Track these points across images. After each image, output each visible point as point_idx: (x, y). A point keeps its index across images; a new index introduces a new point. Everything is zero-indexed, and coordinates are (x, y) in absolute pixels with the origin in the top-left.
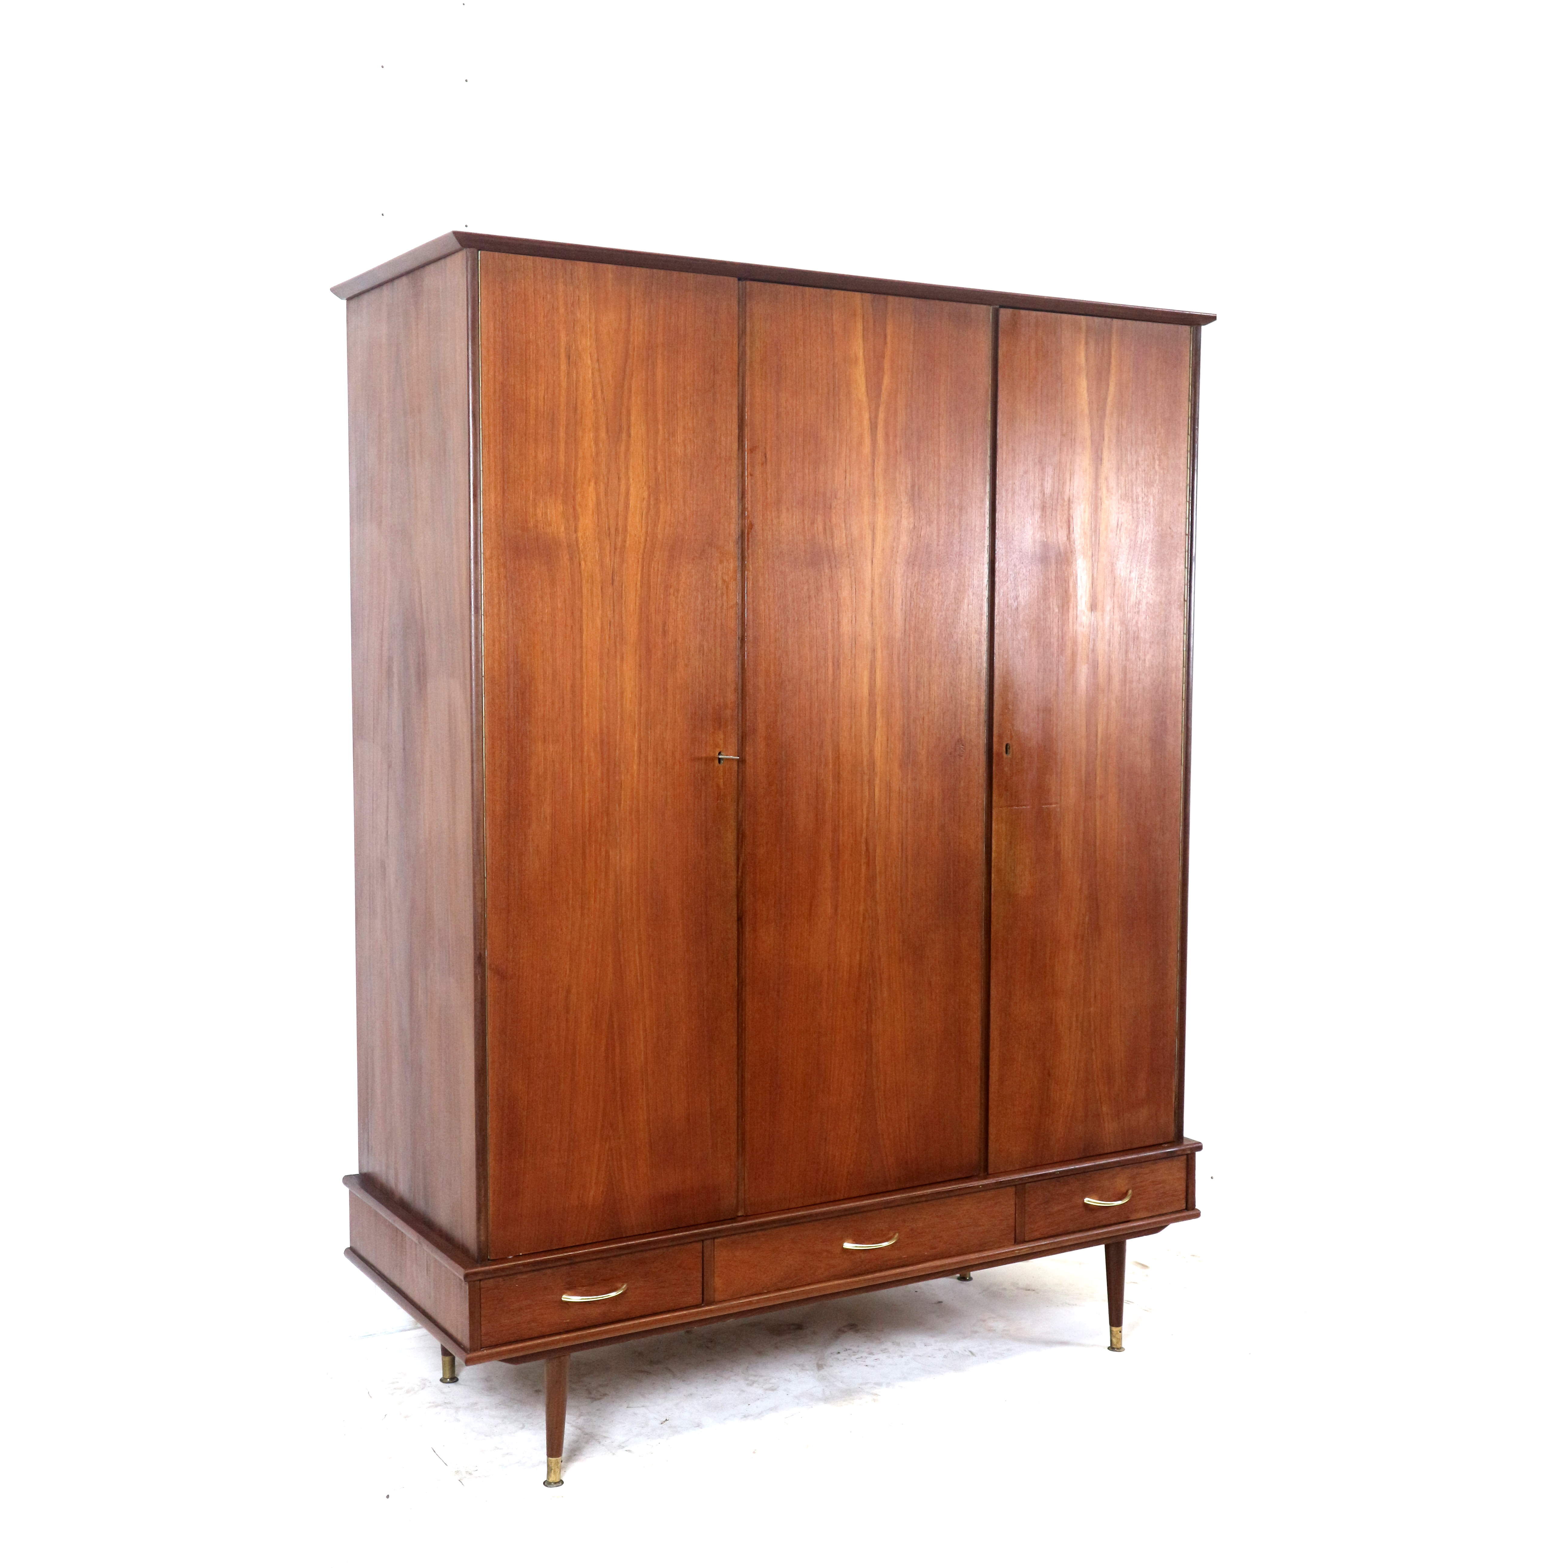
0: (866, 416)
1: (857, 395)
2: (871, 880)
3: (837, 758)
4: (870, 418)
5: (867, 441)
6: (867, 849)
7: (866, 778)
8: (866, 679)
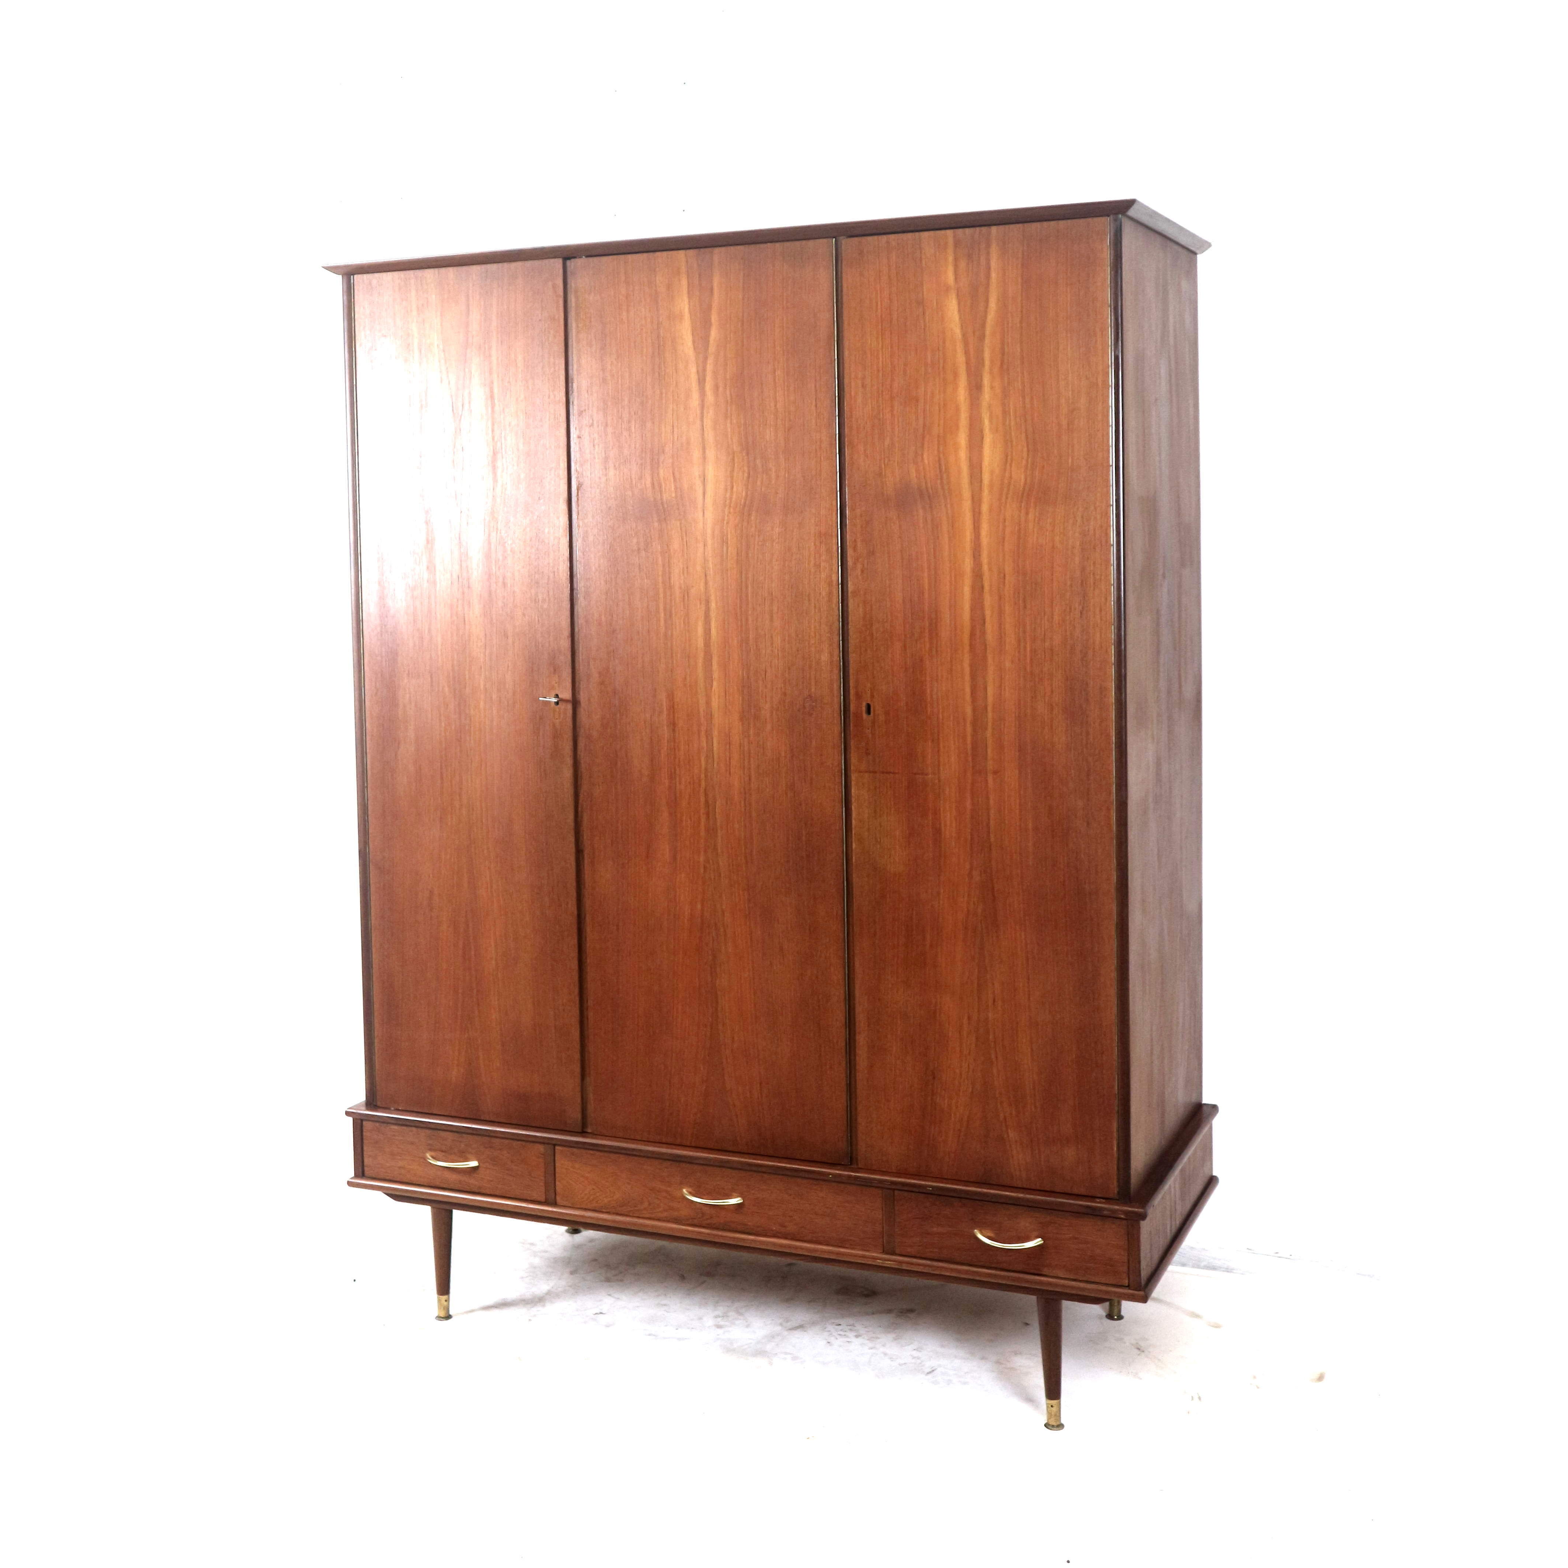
0: (693, 370)
1: (683, 351)
2: (711, 831)
3: (672, 708)
4: (698, 372)
5: (695, 396)
6: (707, 802)
7: (703, 729)
8: (700, 630)
